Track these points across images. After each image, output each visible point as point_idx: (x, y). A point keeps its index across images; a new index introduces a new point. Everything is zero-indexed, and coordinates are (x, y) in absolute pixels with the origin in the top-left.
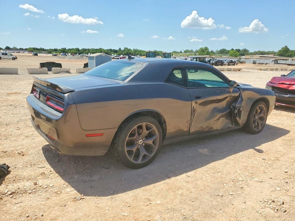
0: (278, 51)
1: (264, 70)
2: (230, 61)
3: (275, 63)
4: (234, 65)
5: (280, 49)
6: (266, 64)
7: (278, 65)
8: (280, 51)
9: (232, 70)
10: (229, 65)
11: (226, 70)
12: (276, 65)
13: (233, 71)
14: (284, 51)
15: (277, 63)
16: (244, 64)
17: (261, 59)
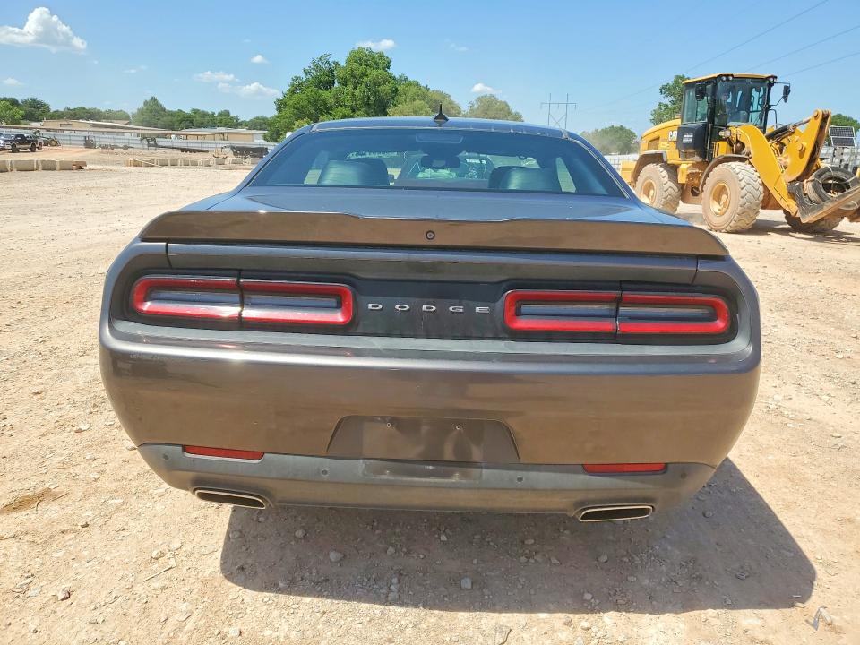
0: (135, 111)
1: (147, 166)
2: (17, 136)
3: (149, 145)
4: (33, 150)
5: (140, 105)
6: (126, 148)
7: (161, 151)
8: (141, 112)
9: (58, 168)
10: (14, 150)
11: (40, 167)
12: (152, 150)
13: (62, 169)
14: (151, 111)
15: (156, 145)
16: (55, 148)
17: (103, 132)
